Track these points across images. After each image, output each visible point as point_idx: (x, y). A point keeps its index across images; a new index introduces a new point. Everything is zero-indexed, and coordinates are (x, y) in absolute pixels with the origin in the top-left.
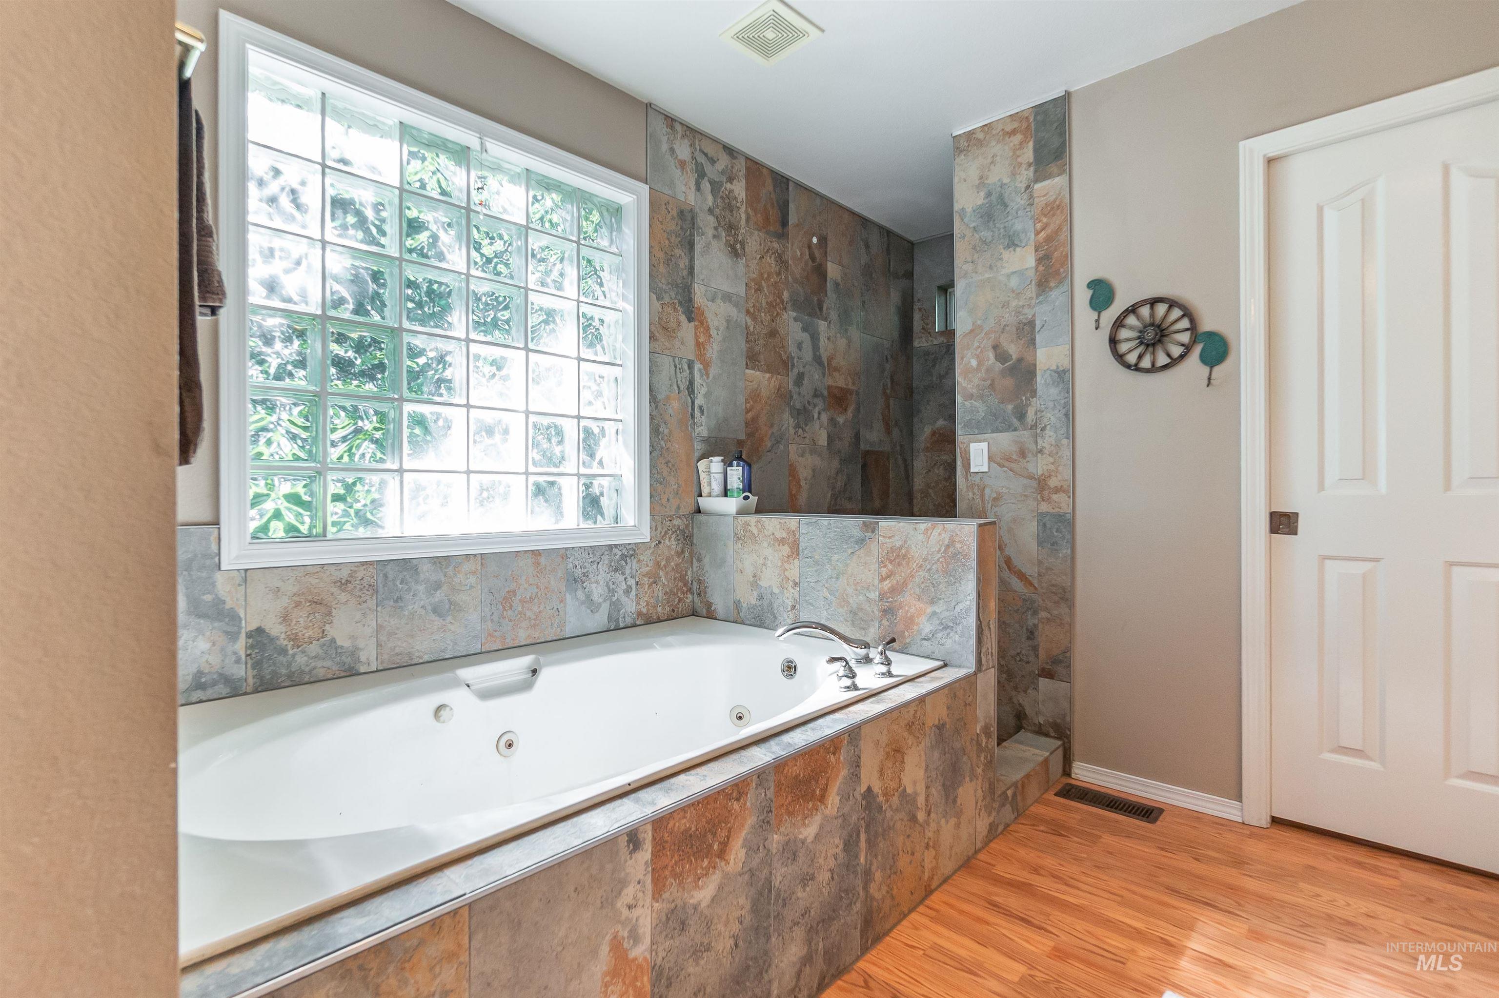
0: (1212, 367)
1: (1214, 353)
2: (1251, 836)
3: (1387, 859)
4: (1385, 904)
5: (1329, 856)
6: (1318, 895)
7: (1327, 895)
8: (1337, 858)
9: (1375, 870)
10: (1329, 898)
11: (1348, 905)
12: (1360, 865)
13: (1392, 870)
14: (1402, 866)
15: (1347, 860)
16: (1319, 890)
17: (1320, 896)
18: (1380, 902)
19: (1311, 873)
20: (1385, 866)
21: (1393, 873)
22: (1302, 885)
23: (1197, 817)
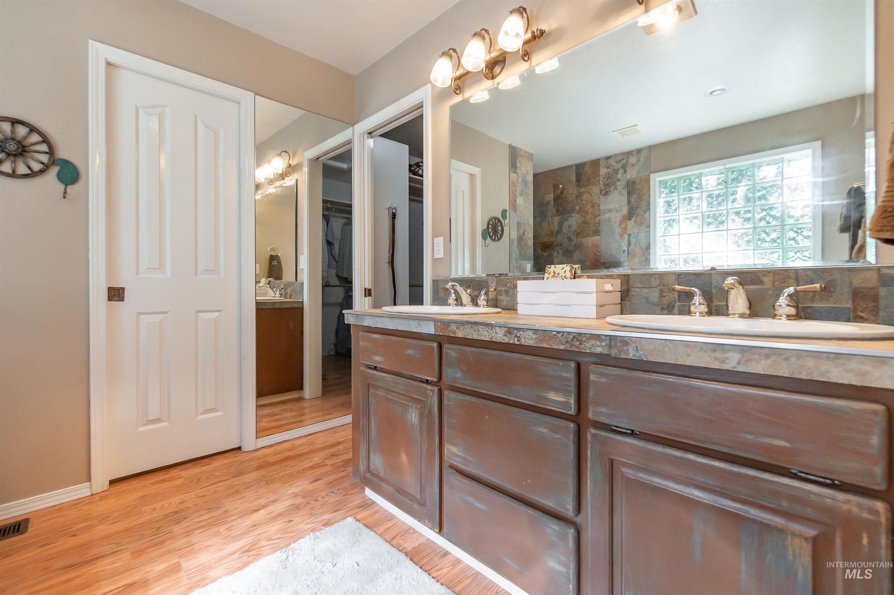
0: (66, 185)
1: (69, 176)
2: (101, 499)
3: (172, 471)
4: (184, 492)
5: (148, 485)
6: (155, 509)
7: (158, 506)
8: (151, 484)
9: (171, 479)
10: (160, 507)
11: (170, 504)
12: (163, 481)
13: (178, 475)
14: (180, 470)
15: (157, 482)
16: (154, 506)
17: (155, 508)
18: (183, 493)
19: (144, 500)
20: (174, 475)
21: (179, 476)
22: (144, 509)
23: (59, 508)
